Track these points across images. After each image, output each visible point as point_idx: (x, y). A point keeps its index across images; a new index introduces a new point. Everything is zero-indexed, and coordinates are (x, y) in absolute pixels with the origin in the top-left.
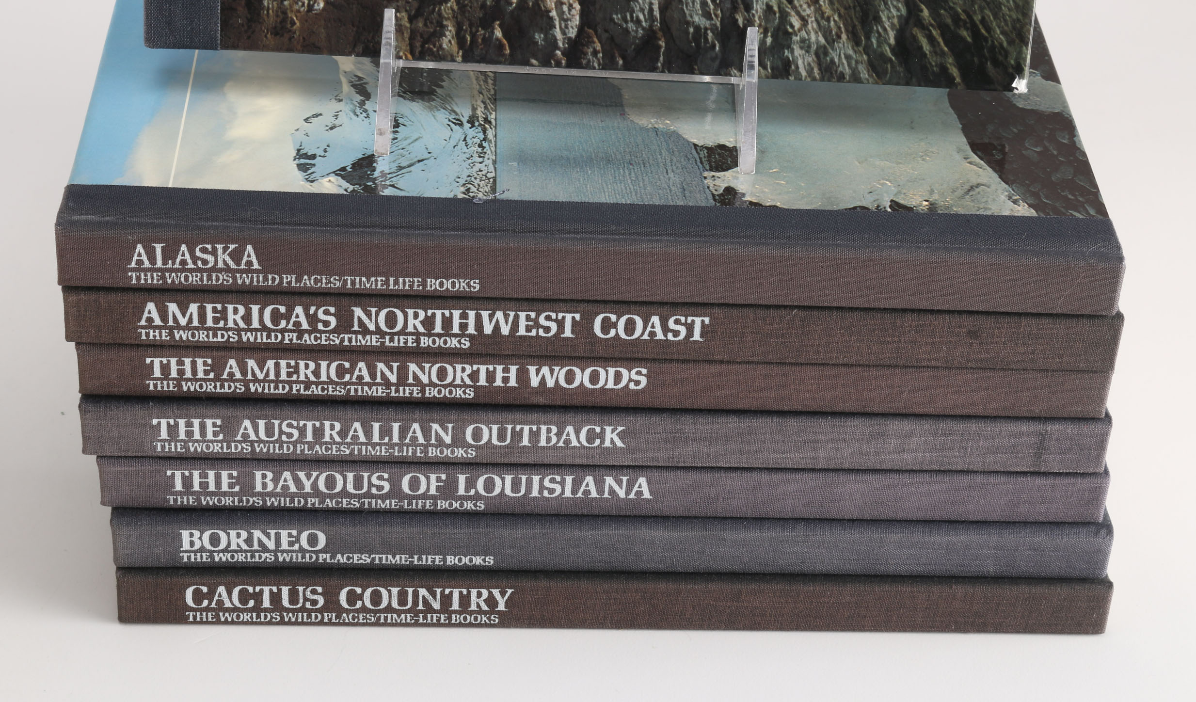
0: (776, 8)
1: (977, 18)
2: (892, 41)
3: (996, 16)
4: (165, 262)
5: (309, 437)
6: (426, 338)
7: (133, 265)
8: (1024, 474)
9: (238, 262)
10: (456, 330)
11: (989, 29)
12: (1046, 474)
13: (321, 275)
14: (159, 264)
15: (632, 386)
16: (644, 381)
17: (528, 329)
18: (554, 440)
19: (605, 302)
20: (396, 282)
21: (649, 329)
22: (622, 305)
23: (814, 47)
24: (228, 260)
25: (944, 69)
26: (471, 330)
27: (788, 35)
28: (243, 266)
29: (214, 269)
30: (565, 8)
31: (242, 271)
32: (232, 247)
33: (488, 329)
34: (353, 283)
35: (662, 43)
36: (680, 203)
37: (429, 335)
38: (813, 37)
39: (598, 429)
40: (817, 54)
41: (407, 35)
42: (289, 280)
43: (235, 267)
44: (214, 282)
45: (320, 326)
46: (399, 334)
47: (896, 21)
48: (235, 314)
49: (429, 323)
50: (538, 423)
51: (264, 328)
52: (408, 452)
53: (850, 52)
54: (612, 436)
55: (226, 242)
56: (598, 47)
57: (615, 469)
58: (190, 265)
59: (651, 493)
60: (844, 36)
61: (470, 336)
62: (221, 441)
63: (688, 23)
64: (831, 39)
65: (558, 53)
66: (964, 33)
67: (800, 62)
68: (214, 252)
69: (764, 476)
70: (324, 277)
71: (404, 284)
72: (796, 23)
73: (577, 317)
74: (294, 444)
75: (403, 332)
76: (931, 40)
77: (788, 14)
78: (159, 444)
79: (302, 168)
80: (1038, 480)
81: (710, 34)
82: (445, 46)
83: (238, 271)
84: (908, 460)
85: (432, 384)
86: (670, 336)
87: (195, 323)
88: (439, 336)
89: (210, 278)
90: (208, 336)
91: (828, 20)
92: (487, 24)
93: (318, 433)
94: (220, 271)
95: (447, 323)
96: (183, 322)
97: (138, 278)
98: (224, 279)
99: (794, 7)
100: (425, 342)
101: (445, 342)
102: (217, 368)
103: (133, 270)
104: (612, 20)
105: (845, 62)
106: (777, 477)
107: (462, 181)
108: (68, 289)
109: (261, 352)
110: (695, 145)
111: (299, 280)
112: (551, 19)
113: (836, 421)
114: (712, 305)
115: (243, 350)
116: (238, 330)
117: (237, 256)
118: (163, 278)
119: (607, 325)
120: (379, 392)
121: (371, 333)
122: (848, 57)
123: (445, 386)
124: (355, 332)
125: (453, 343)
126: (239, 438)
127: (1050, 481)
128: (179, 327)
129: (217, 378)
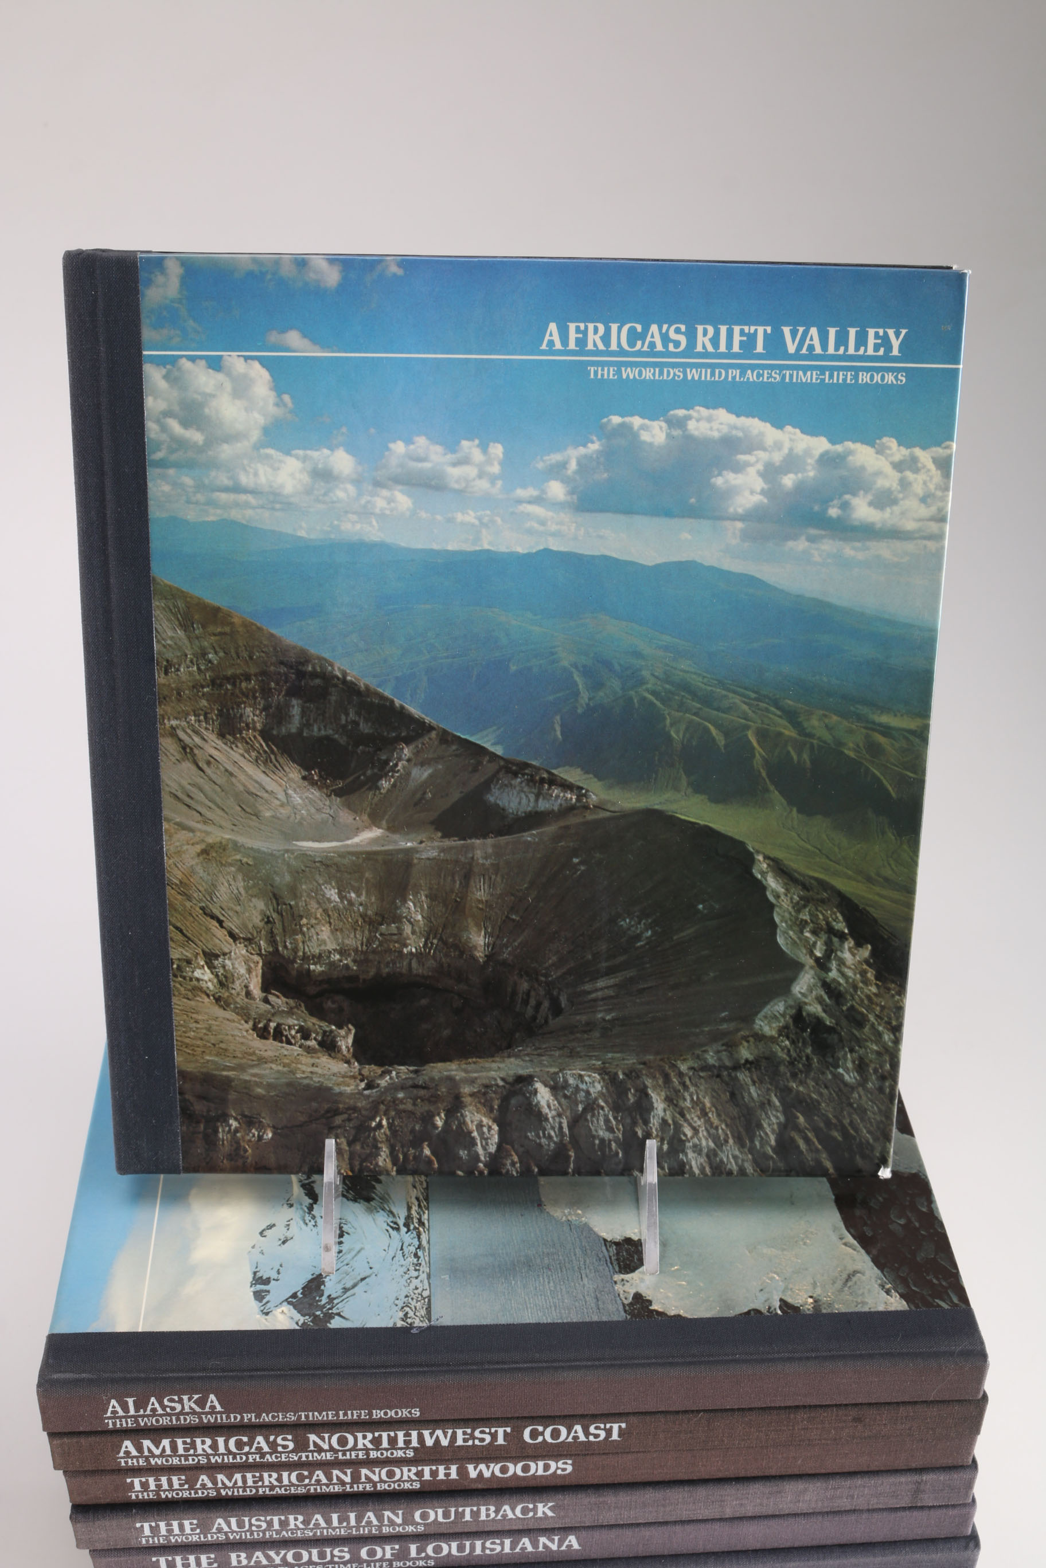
0: (670, 1121)
1: (846, 1122)
2: (773, 1143)
3: (862, 1120)
4: (137, 1410)
5: (277, 1527)
6: (375, 1452)
7: (109, 1414)
8: (904, 1509)
9: (203, 1407)
10: (401, 1444)
11: (856, 1130)
12: (922, 1508)
13: (277, 1412)
14: (132, 1412)
15: (559, 1472)
16: (569, 1469)
17: (465, 1440)
18: (493, 1515)
19: (532, 1418)
20: (345, 1414)
21: (572, 1434)
22: (547, 1419)
23: (705, 1151)
24: (194, 1406)
25: (819, 1163)
26: (415, 1443)
27: (682, 1142)
28: (207, 1409)
29: (182, 1413)
30: (485, 1129)
31: (207, 1414)
32: (196, 1397)
33: (430, 1443)
34: (307, 1417)
35: (572, 1154)
36: (595, 1318)
37: (377, 1449)
38: (704, 1143)
39: (531, 1506)
40: (708, 1156)
41: (346, 1156)
42: (249, 1417)
43: (201, 1410)
44: (182, 1422)
45: (280, 1449)
46: (350, 1450)
47: (775, 1127)
48: (204, 1445)
49: (377, 1442)
50: (478, 1505)
51: (230, 1452)
52: (365, 1531)
53: (737, 1153)
54: (543, 1509)
55: (191, 1392)
56: (516, 1159)
57: (548, 1531)
58: (160, 1411)
59: (580, 1545)
60: (731, 1141)
61: (413, 1448)
62: (198, 1534)
63: (594, 1137)
64: (720, 1144)
65: (481, 1165)
66: (836, 1134)
67: (693, 1163)
68: (181, 1401)
69: (678, 1528)
70: (280, 1414)
71: (353, 1415)
72: (689, 1132)
73: (509, 1430)
74: (264, 1532)
75: (354, 1448)
76: (807, 1140)
77: (681, 1126)
78: (144, 1539)
79: (259, 1296)
80: (915, 1513)
81: (613, 1145)
82: (380, 1164)
83: (203, 1413)
84: (803, 1507)
85: (381, 1481)
86: (591, 1438)
87: (168, 1452)
88: (387, 1450)
89: (178, 1419)
90: (180, 1461)
91: (717, 1128)
92: (417, 1143)
93: (284, 1524)
94: (187, 1414)
95: (393, 1441)
96: (157, 1452)
97: (114, 1424)
98: (192, 1420)
99: (686, 1120)
100: (373, 1454)
101: (392, 1454)
102: (192, 1483)
103: (109, 1418)
104: (527, 1137)
105: (732, 1161)
106: (689, 1528)
107: (400, 1304)
108: (52, 1435)
109: (229, 1469)
110: (605, 1240)
111: (258, 1416)
112: (473, 1139)
113: (740, 1486)
114: (628, 1414)
115: (212, 1469)
116: (207, 1456)
117: (201, 1403)
118: (136, 1421)
119: (534, 1434)
120: (337, 1489)
121: (326, 1451)
122: (735, 1157)
123: (394, 1482)
124: (311, 1451)
125: (400, 1454)
126: (214, 1530)
127: (924, 1514)
128: (154, 1456)
129: (191, 1488)
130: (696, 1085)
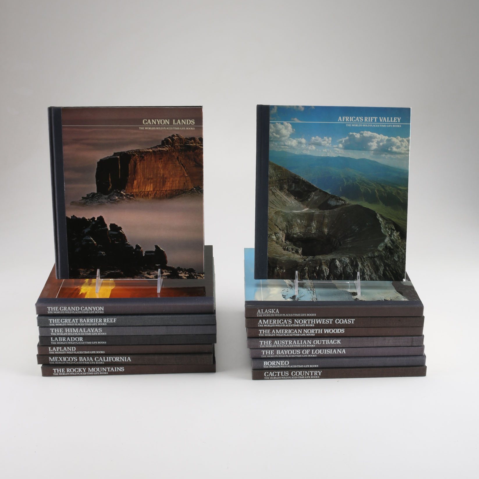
0: (362, 268)
1: (396, 269)
2: (382, 273)
3: (399, 268)
4: (263, 313)
5: (286, 344)
7: (258, 313)
8: (410, 346)
9: (275, 312)
10: (312, 323)
11: (398, 271)
12: (414, 346)
13: (289, 314)
14: (262, 313)
15: (342, 332)
16: (344, 331)
17: (324, 322)
18: (329, 343)
19: (337, 317)
20: (302, 315)
21: (345, 322)
22: (340, 318)
23: (369, 275)
24: (274, 312)
25: (391, 278)
26: (314, 323)
27: (364, 273)
28: (276, 313)
29: (271, 314)
30: (326, 270)
31: (276, 314)
32: (274, 309)
33: (317, 323)
34: (295, 315)
35: (343, 275)
36: (349, 300)
37: (307, 324)
38: (369, 273)
39: (336, 340)
40: (369, 276)
41: (299, 276)
42: (284, 315)
45: (289, 323)
46: (302, 324)
47: (382, 270)
48: (274, 321)
49: (307, 322)
50: (326, 340)
51: (279, 324)
52: (303, 346)
53: (375, 275)
54: (339, 342)
55: (273, 308)
56: (332, 276)
57: (339, 348)
58: (267, 313)
59: (346, 352)
60: (374, 273)
61: (314, 324)
62: (271, 345)
63: (347, 272)
64: (372, 273)
65: (325, 278)
66: (394, 272)
67: (367, 278)
68: (271, 311)
69: (365, 348)
71: (303, 315)
72: (366, 271)
73: (332, 320)
74: (284, 345)
75: (303, 324)
76: (389, 273)
77: (364, 270)
78: (261, 346)
79: (284, 297)
80: (412, 347)
81: (351, 274)
82: (306, 277)
83: (275, 314)
84: (390, 345)
85: (308, 333)
86: (348, 323)
87: (268, 323)
88: (309, 324)
89: (270, 315)
90: (270, 326)
91: (371, 270)
92: (313, 273)
93: (288, 343)
94: (272, 314)
95: (310, 322)
96: (266, 323)
97: (259, 316)
98: (273, 315)
99: (365, 268)
100: (307, 325)
102: (271, 331)
103: (258, 314)
104: (334, 272)
105: (374, 277)
106: (367, 348)
107: (311, 298)
108: (247, 317)
109: (279, 328)
110: (350, 292)
111: (285, 315)
112: (324, 272)
113: (377, 338)
114: (355, 317)
115: (275, 328)
116: (275, 324)
117: (275, 311)
118: (263, 315)
119: (338, 321)
120: (298, 335)
121: (298, 324)
122: (375, 277)
123: (310, 334)
124: (295, 324)
125: (311, 325)
126: (274, 344)
127: (414, 347)
128: (265, 324)
129: (271, 333)
130: (367, 261)
